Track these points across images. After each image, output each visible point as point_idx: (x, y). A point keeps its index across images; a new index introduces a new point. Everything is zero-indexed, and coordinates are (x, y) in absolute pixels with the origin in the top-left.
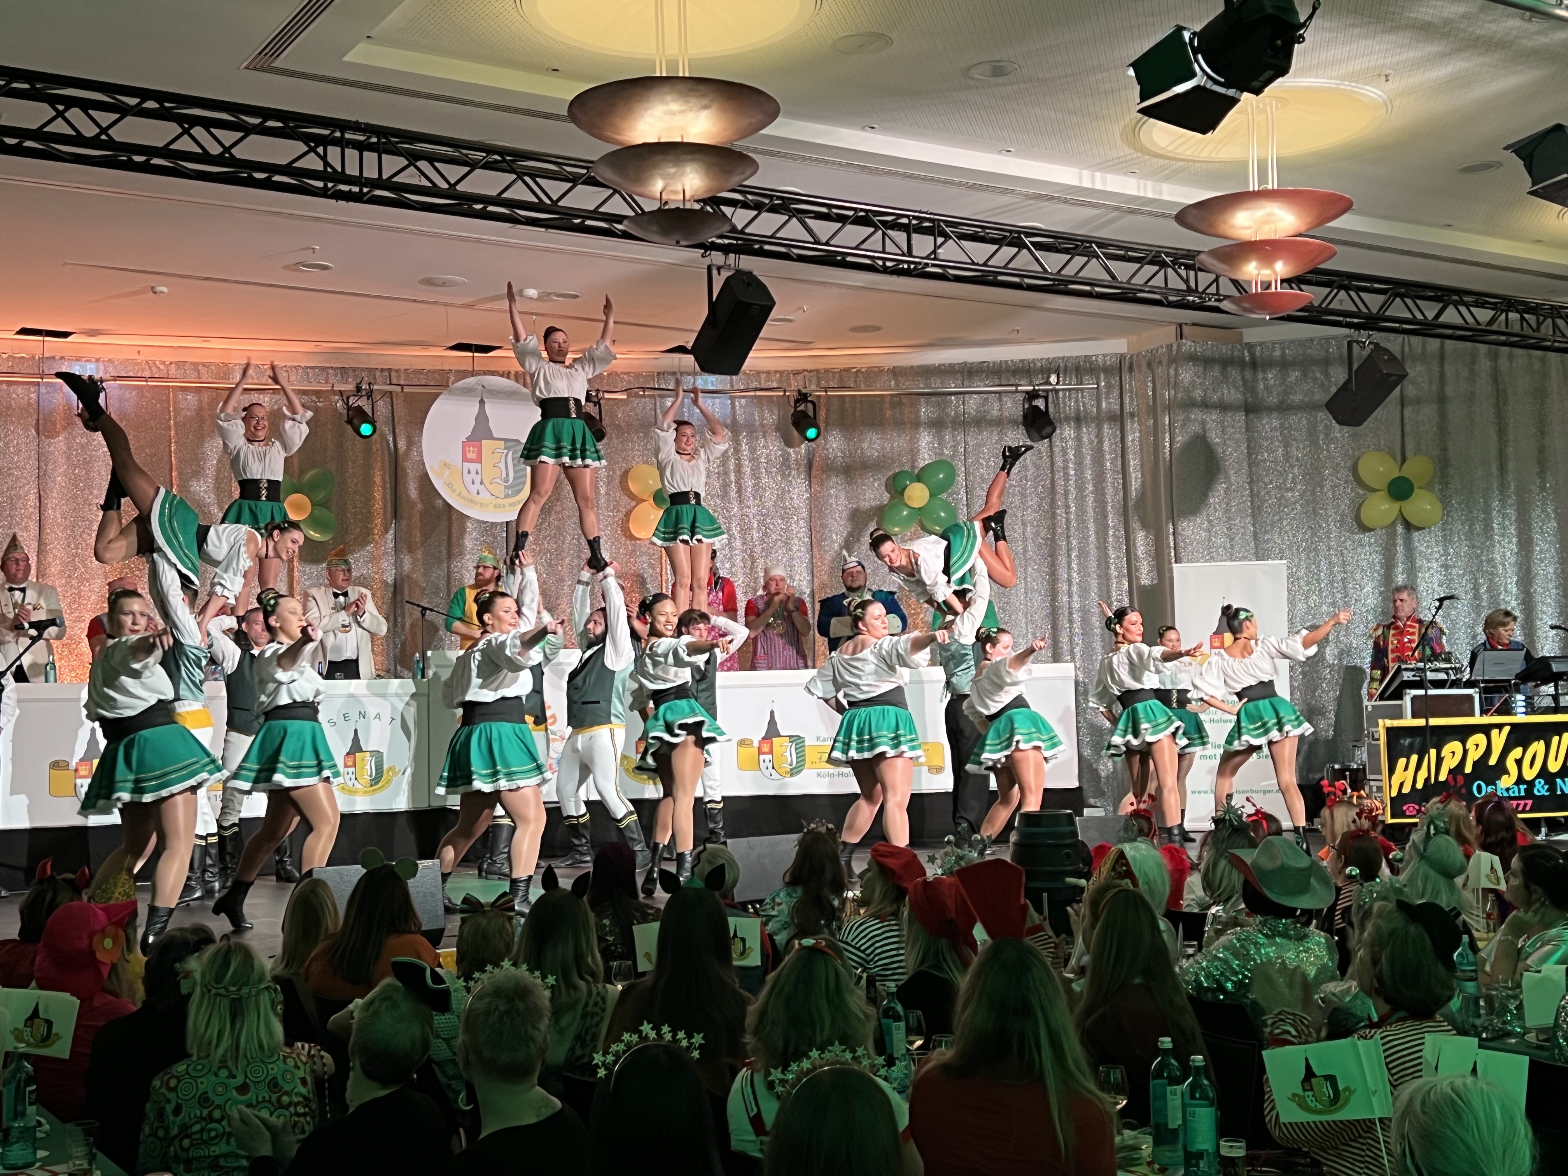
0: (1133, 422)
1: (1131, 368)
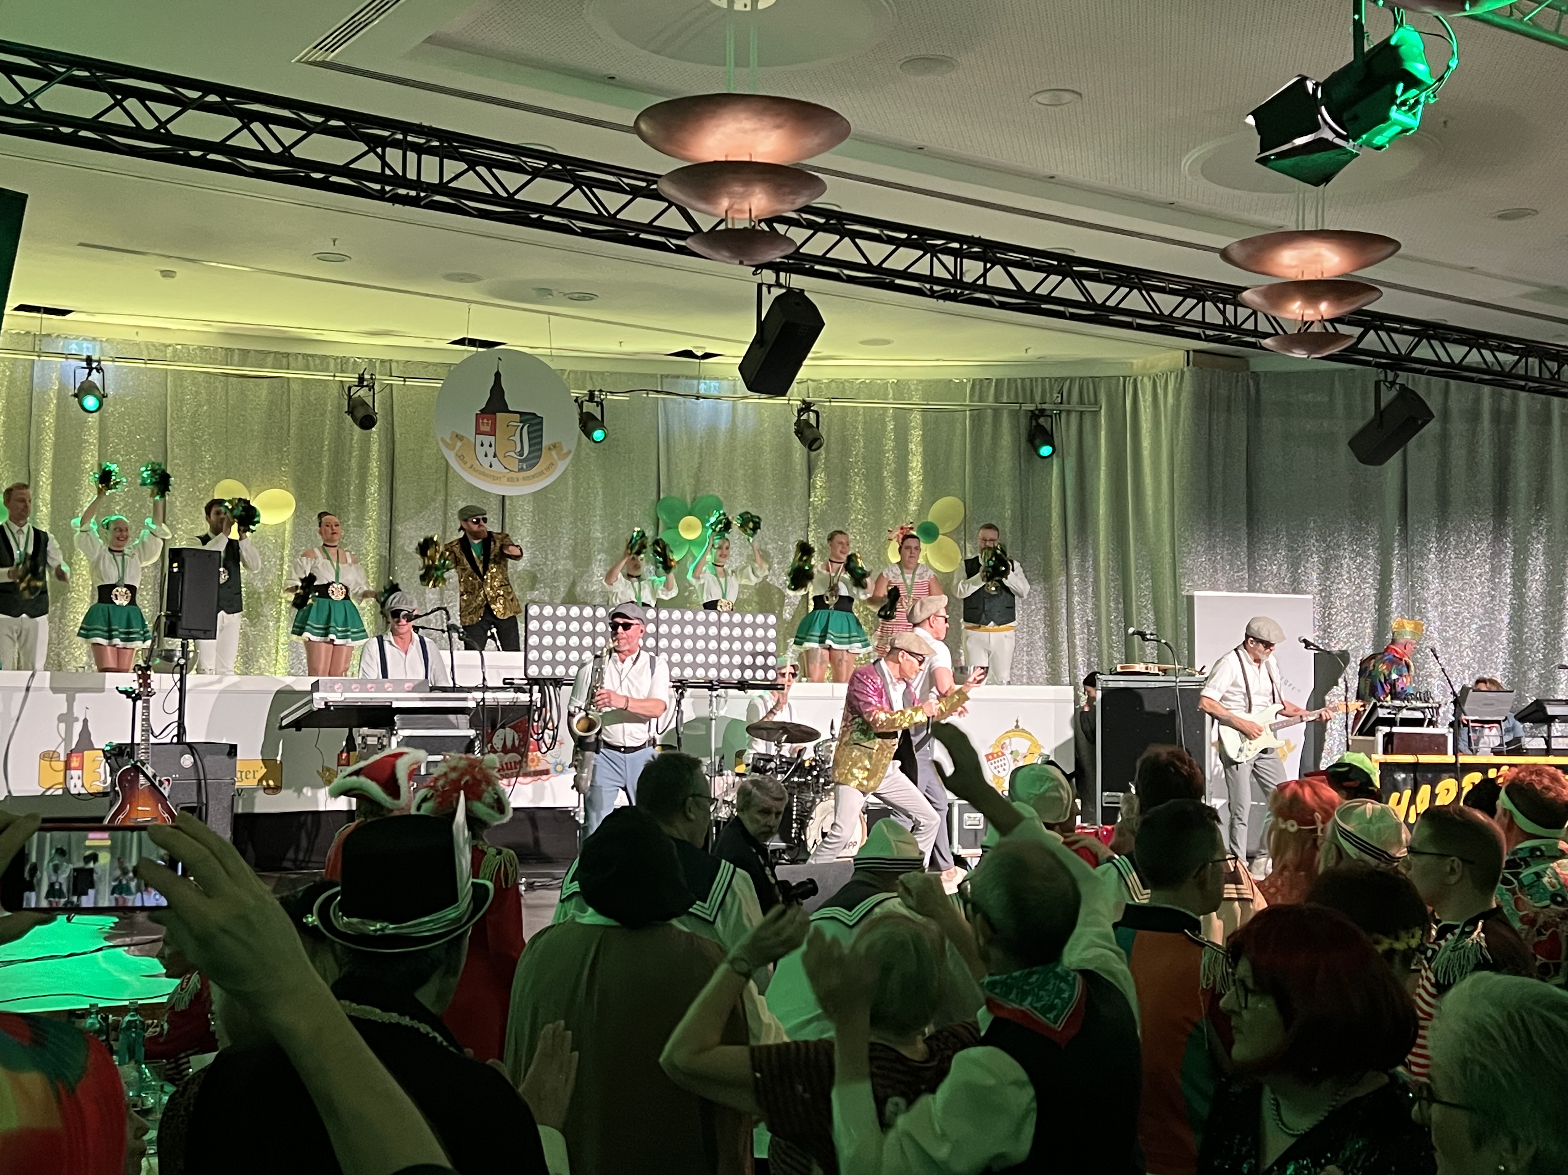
1: (1135, 391)
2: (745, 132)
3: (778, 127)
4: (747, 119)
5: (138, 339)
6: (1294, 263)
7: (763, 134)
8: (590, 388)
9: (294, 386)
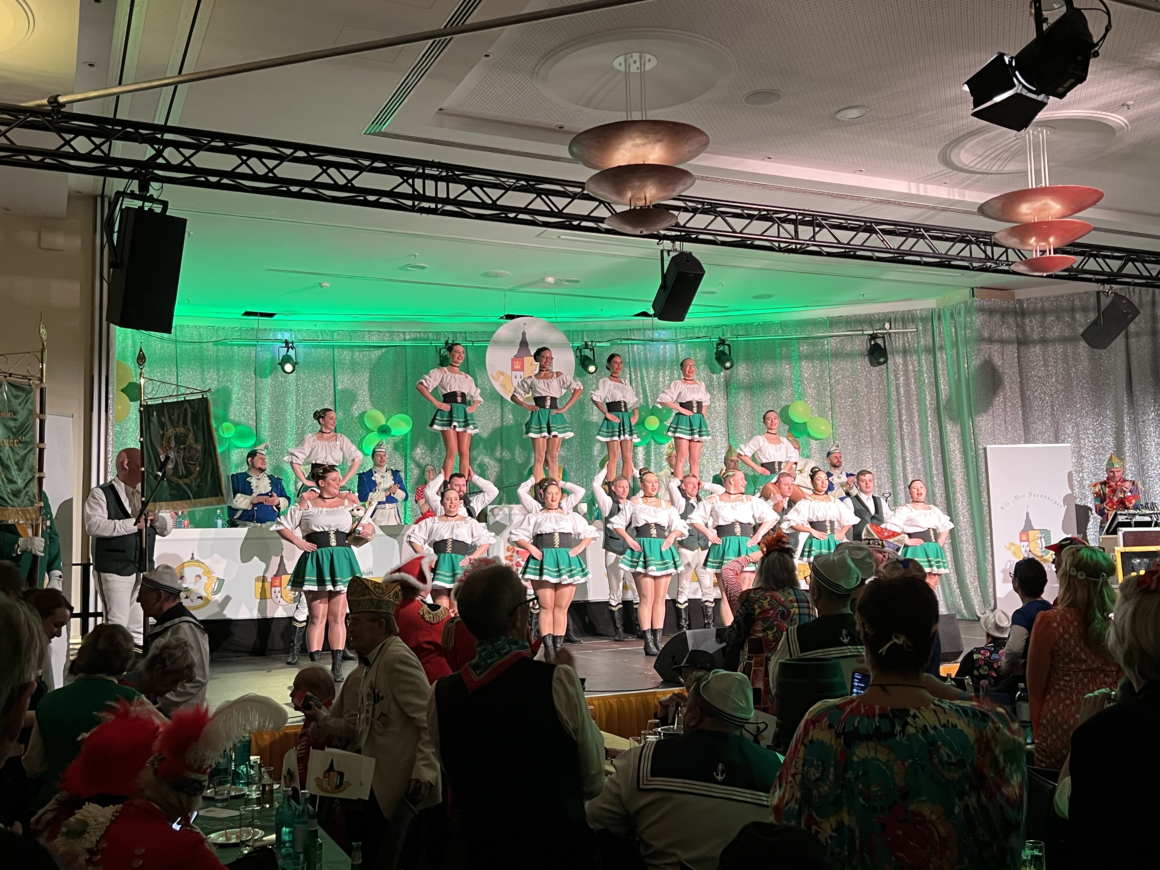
0: (941, 353)
1: (939, 317)
2: (638, 146)
3: (659, 141)
4: (638, 137)
5: (316, 328)
6: (1028, 212)
7: (649, 147)
8: (586, 340)
9: (408, 351)
